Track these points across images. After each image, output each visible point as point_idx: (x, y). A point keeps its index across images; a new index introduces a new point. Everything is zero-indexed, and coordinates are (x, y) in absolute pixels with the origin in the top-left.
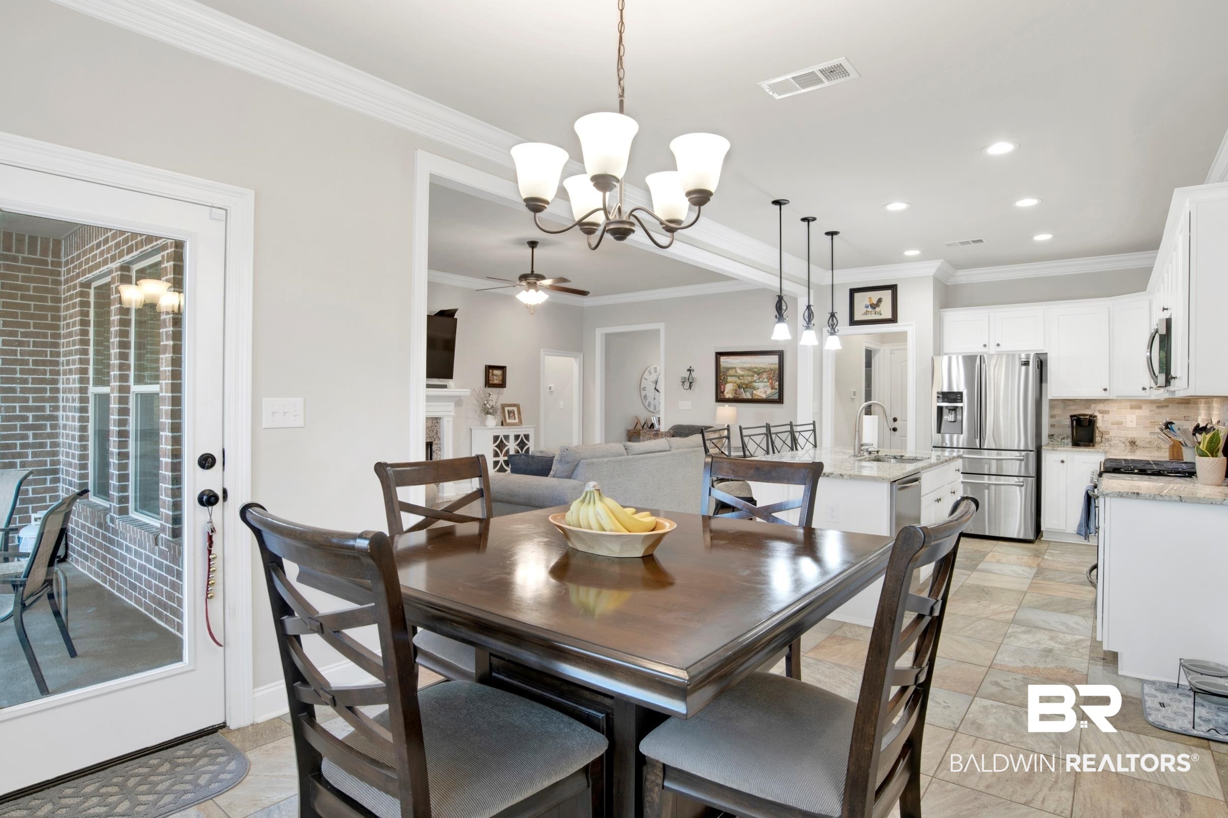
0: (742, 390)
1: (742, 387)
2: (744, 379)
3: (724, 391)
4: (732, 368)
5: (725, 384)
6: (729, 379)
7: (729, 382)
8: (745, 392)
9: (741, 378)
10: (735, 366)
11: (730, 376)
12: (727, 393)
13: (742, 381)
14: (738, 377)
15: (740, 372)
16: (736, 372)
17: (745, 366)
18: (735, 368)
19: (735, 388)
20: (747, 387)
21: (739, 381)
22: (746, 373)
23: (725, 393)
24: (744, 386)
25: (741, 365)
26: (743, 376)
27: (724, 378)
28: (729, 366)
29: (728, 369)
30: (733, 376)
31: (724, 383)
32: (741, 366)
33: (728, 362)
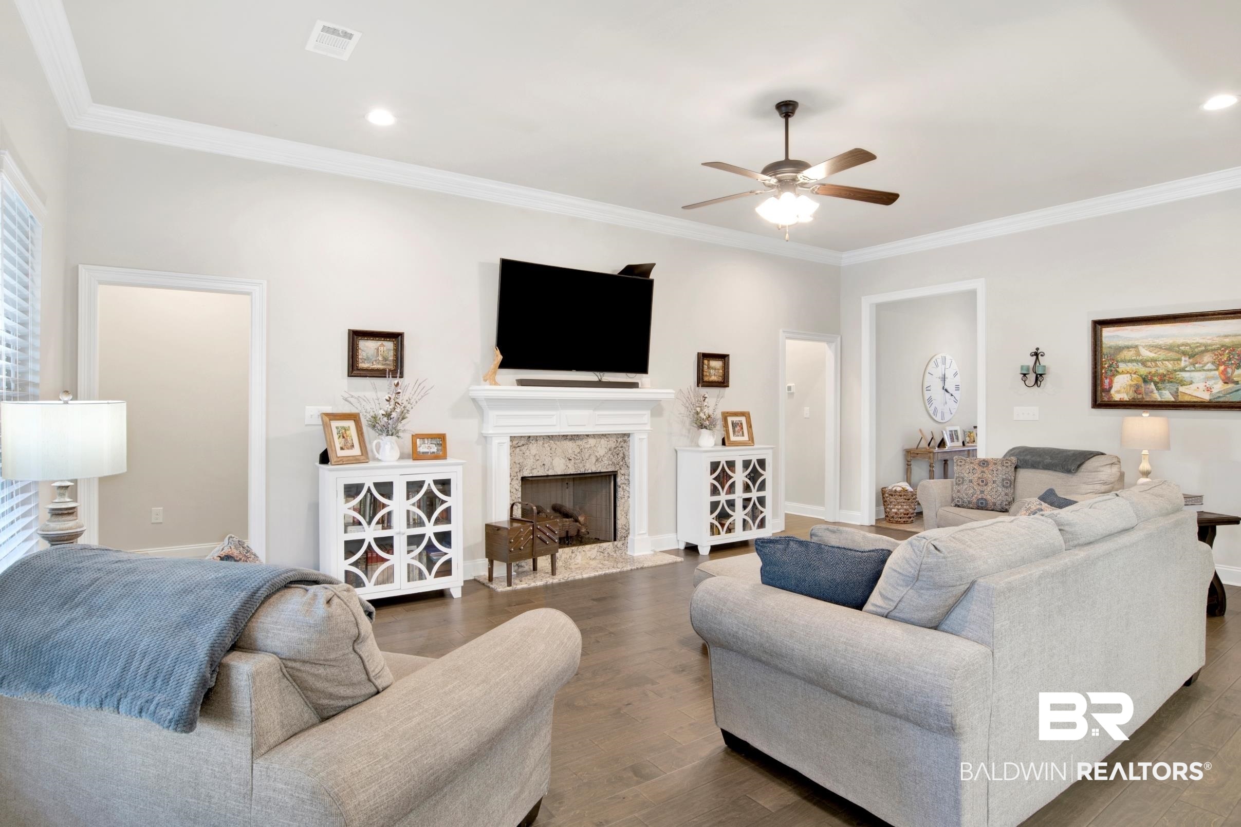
0: (1152, 386)
1: (1152, 380)
2: (1156, 366)
3: (1111, 388)
4: (1128, 348)
5: (1114, 375)
6: (1122, 367)
7: (1123, 373)
8: (1158, 389)
9: (1149, 364)
10: (1137, 343)
11: (1124, 361)
12: (1118, 392)
13: (1153, 370)
14: (1144, 363)
15: (1146, 354)
16: (1138, 354)
17: (1160, 342)
18: (1136, 347)
19: (1135, 382)
20: (1163, 381)
21: (1143, 371)
22: (1162, 355)
23: (1112, 392)
24: (1156, 379)
25: (1150, 341)
26: (1154, 360)
27: (1110, 366)
28: (1121, 343)
29: (1120, 349)
30: (1131, 361)
31: (1109, 373)
32: (1151, 343)
33: (1118, 336)
